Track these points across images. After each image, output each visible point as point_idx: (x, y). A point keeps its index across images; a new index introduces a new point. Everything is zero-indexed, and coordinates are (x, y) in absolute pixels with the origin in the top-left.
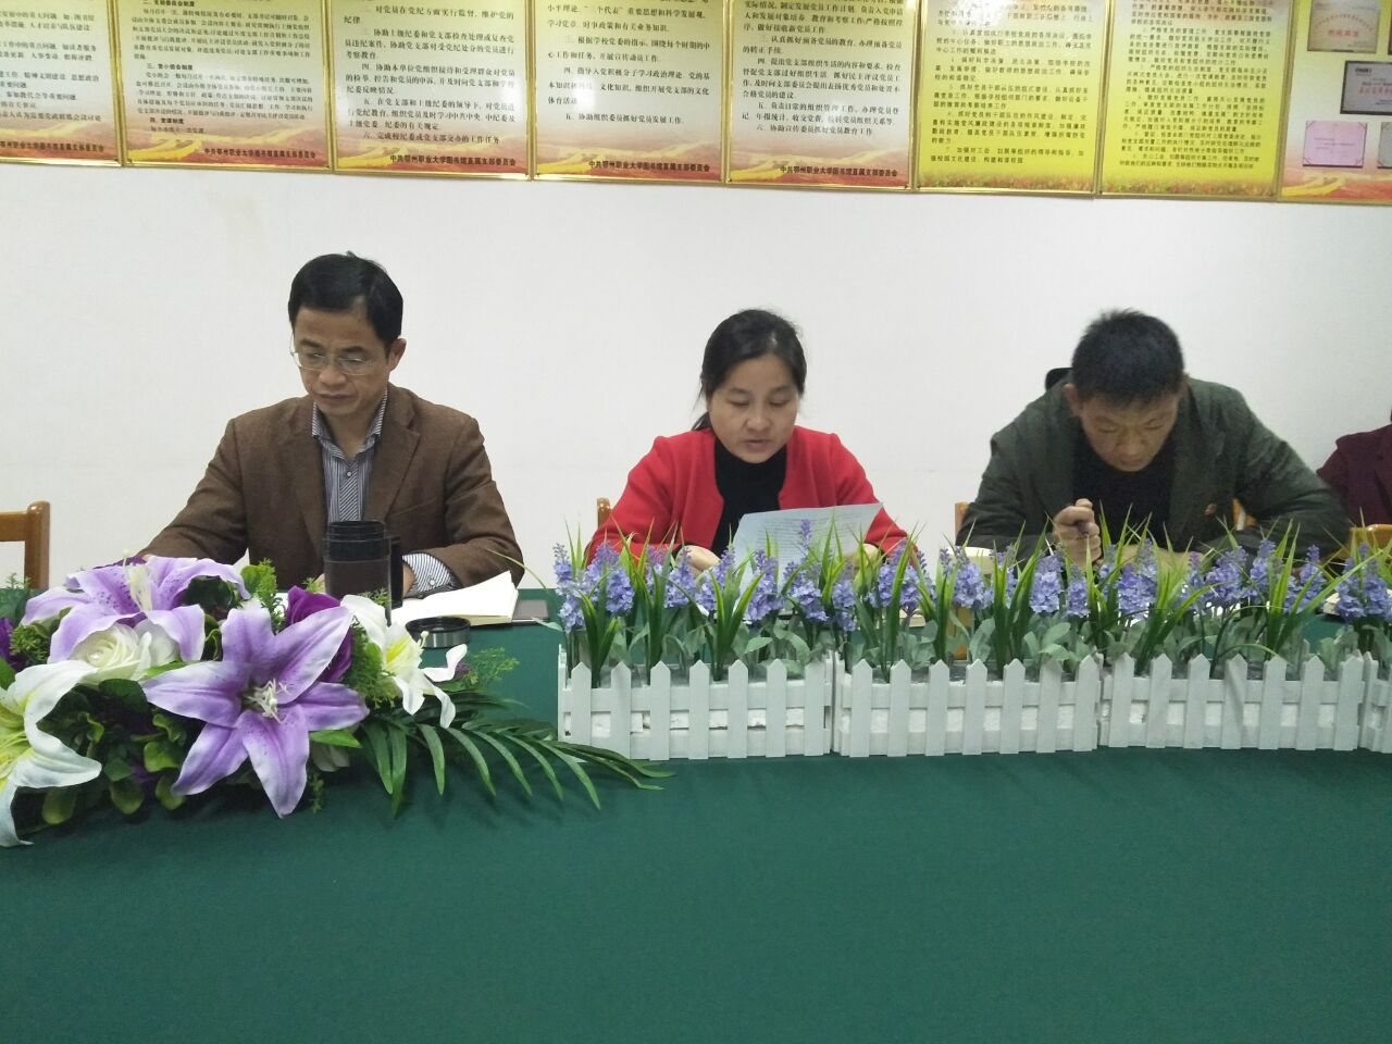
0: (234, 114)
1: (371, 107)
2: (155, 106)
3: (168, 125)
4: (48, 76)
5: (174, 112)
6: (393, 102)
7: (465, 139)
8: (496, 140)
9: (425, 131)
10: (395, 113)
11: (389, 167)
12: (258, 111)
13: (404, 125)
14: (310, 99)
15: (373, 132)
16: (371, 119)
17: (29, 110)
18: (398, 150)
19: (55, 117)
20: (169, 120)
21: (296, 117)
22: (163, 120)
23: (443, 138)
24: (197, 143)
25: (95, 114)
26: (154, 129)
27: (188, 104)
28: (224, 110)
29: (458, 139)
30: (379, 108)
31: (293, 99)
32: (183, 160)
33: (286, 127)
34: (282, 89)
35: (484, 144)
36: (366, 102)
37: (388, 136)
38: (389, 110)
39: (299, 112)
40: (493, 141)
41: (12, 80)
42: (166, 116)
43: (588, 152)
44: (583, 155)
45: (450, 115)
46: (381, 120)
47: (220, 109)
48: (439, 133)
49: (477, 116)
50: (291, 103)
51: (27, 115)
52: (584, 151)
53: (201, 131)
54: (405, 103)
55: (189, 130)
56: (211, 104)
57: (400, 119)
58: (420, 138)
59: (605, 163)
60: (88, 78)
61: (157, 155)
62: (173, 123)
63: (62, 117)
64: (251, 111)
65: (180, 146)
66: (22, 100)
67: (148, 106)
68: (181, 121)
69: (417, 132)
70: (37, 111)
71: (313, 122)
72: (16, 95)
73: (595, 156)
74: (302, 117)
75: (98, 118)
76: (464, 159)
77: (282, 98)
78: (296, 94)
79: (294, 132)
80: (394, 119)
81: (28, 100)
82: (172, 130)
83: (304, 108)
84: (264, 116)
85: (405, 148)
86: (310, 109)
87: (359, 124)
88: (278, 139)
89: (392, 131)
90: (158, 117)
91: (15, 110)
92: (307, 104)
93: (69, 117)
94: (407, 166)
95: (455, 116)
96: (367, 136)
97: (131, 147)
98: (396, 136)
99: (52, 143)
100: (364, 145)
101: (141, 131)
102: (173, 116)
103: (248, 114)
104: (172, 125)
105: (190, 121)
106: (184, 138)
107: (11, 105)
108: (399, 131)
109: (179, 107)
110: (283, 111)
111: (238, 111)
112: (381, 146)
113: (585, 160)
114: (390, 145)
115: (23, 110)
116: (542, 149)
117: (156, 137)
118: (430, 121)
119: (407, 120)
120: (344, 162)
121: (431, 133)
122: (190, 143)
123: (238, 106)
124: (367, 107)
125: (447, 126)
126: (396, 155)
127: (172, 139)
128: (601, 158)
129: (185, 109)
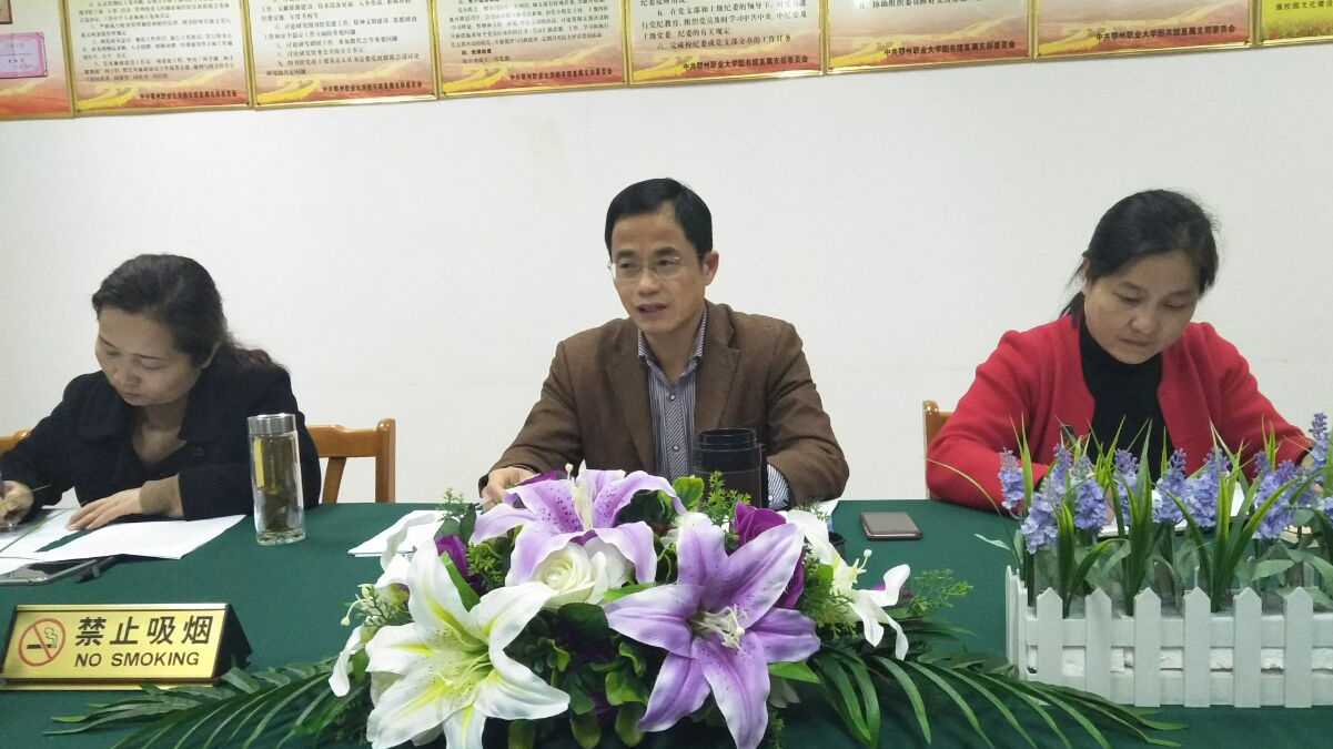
0: (536, 39)
1: (663, 19)
2: (466, 40)
3: (477, 56)
4: (374, 21)
5: (483, 43)
6: (686, 11)
7: (757, 40)
8: (788, 37)
9: (716, 37)
10: (687, 22)
11: (683, 76)
12: (558, 33)
13: (696, 32)
14: (606, 17)
15: (666, 42)
16: (664, 30)
17: (358, 55)
18: (690, 58)
19: (380, 58)
20: (479, 52)
21: (594, 36)
22: (473, 52)
23: (735, 42)
24: (504, 71)
25: (414, 52)
26: (465, 61)
27: (495, 34)
28: (528, 37)
29: (750, 41)
30: (672, 18)
31: (591, 18)
32: (491, 88)
33: (585, 47)
34: (580, 10)
35: (776, 44)
36: (660, 13)
37: (681, 46)
38: (681, 19)
39: (597, 31)
40: (784, 38)
41: (344, 28)
42: (476, 48)
43: (884, 41)
44: (879, 44)
45: (741, 18)
46: (673, 30)
47: (523, 36)
48: (730, 37)
49: (768, 16)
50: (589, 23)
51: (356, 60)
52: (878, 40)
53: (507, 59)
54: (697, 10)
55: (496, 59)
56: (515, 32)
57: (692, 27)
58: (712, 43)
59: (902, 50)
60: (408, 19)
61: (468, 86)
62: (482, 54)
63: (386, 58)
64: (552, 34)
65: (489, 75)
66: (352, 46)
67: (461, 40)
68: (489, 51)
69: (708, 38)
70: (364, 55)
71: (610, 39)
72: (347, 41)
73: (891, 44)
74: (599, 35)
75: (417, 56)
76: (755, 61)
77: (580, 19)
78: (593, 13)
79: (595, 50)
80: (687, 28)
81: (356, 45)
82: (481, 60)
83: (601, 26)
84: (564, 38)
85: (696, 55)
86: (607, 26)
87: (653, 36)
88: (577, 59)
89: (685, 39)
90: (469, 49)
91: (346, 56)
92: (603, 22)
93: (392, 58)
94: (701, 73)
95: (746, 18)
96: (660, 47)
97: (445, 80)
98: (688, 45)
99: (378, 83)
100: (658, 56)
101: (452, 64)
102: (480, 47)
103: (549, 38)
104: (482, 55)
105: (498, 50)
106: (492, 66)
107: (343, 51)
108: (693, 38)
109: (487, 38)
110: (581, 31)
111: (540, 36)
112: (673, 56)
113: (879, 49)
114: (683, 53)
115: (353, 55)
116: (835, 43)
117: (467, 68)
118: (722, 25)
119: (699, 27)
120: (638, 75)
121: (723, 37)
122: (497, 71)
123: (540, 31)
124: (660, 19)
125: (737, 29)
126: (689, 63)
127: (481, 68)
128: (897, 46)
129: (492, 39)
